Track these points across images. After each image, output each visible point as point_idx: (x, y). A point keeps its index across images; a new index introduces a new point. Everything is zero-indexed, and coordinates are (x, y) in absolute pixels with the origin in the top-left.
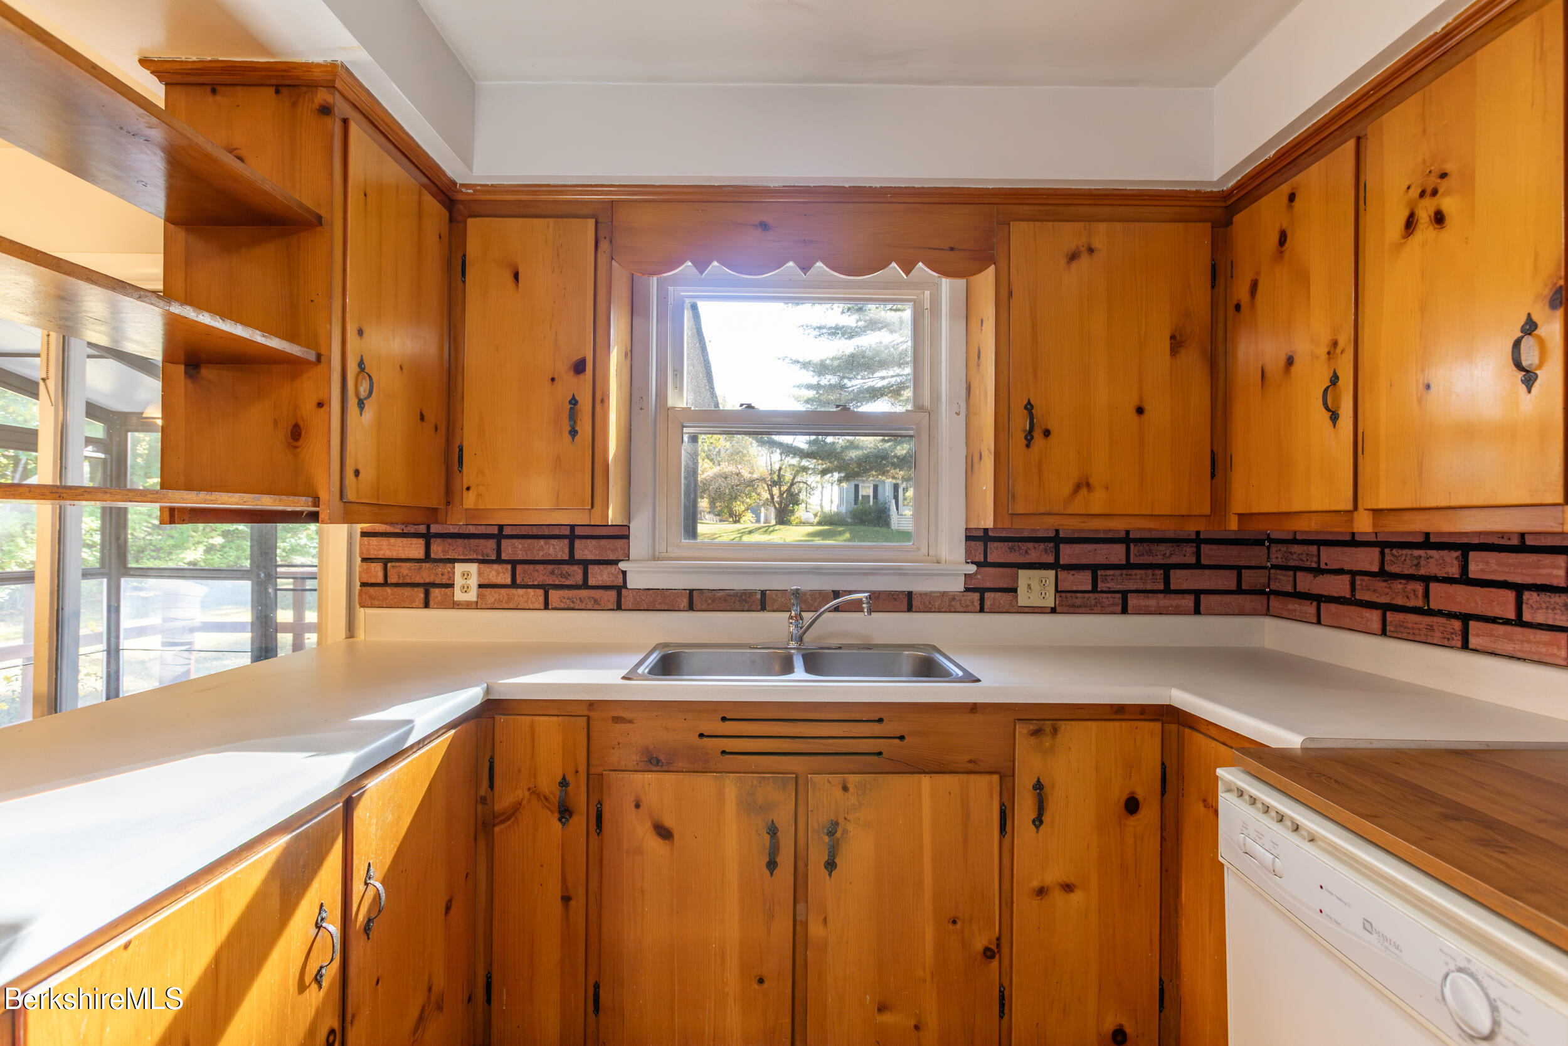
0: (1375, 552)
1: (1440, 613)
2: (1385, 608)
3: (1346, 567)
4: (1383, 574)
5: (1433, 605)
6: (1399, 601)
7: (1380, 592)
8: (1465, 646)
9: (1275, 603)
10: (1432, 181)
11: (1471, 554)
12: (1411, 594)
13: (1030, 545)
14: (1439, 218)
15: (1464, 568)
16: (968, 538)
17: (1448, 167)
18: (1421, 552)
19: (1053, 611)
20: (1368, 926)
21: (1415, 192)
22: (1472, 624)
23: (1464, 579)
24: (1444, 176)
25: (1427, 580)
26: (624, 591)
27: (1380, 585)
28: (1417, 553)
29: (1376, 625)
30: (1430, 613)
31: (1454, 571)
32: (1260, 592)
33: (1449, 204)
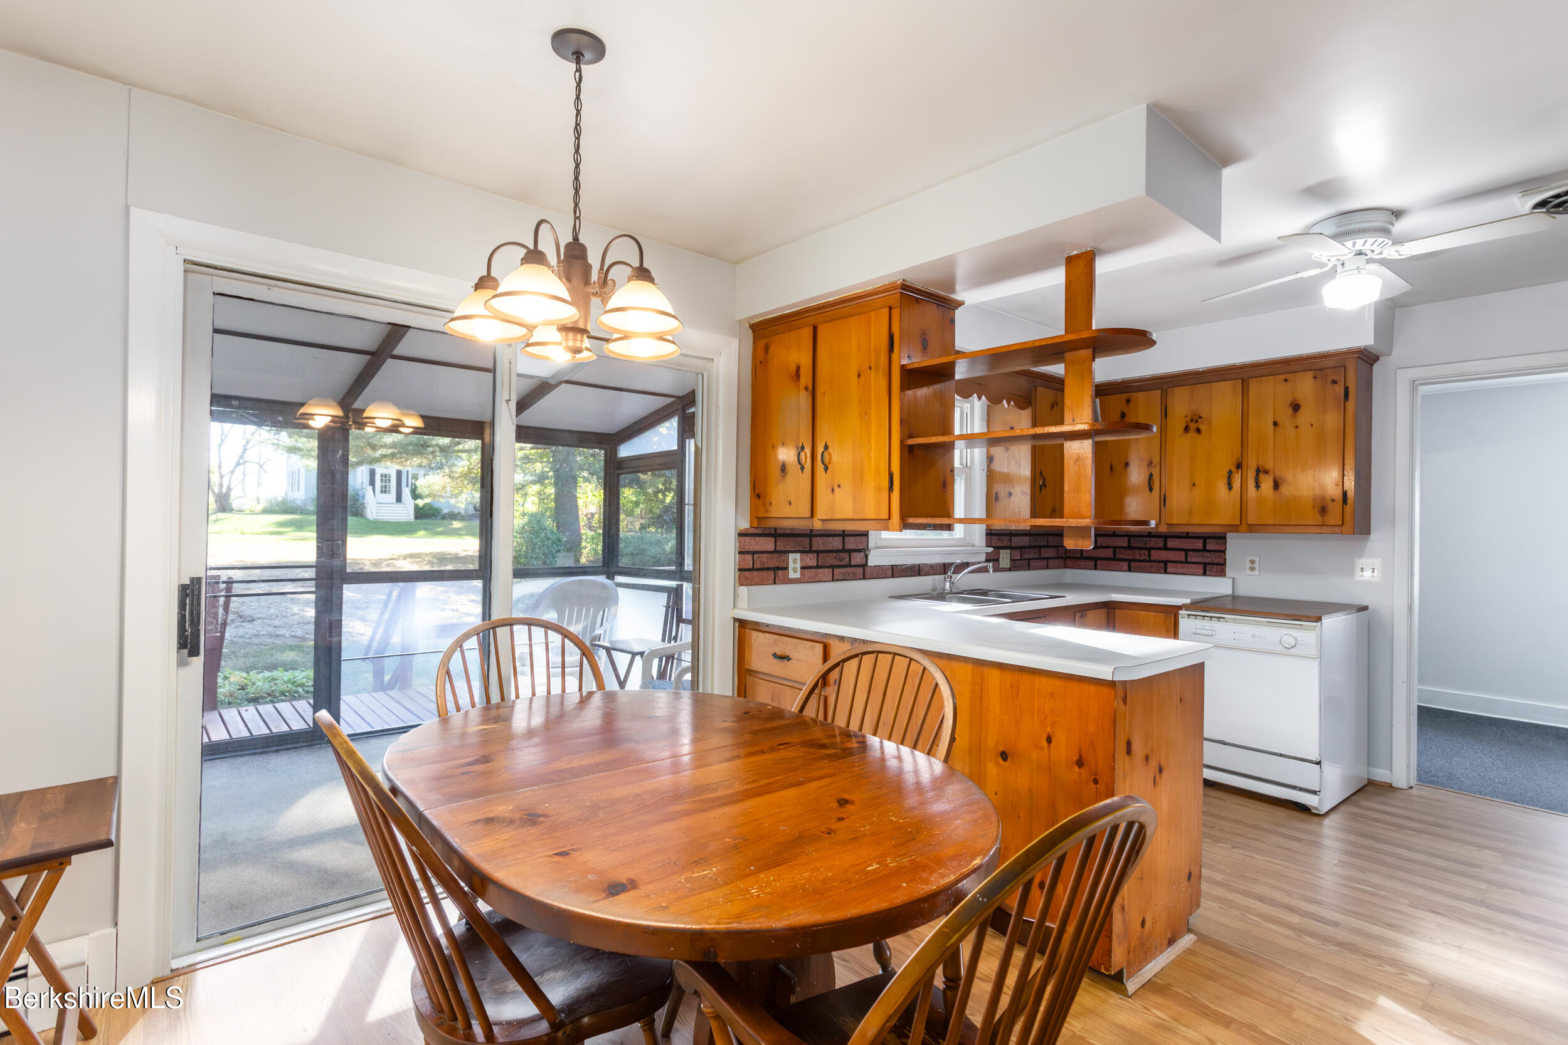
0: (1126, 539)
1: (1154, 561)
2: (1130, 561)
3: (1111, 545)
4: (1130, 547)
5: (1152, 559)
6: (1137, 557)
7: (1129, 555)
8: (1166, 572)
9: (1069, 562)
10: (1195, 418)
11: (1168, 539)
12: (1144, 555)
13: (1004, 537)
14: (1198, 431)
15: (1165, 544)
16: (987, 534)
17: (1202, 415)
18: (1148, 539)
19: (1010, 570)
20: (1254, 636)
21: (1189, 419)
22: (1169, 564)
23: (1165, 548)
24: (1200, 417)
25: (1150, 549)
26: (866, 568)
27: (1130, 552)
28: (1145, 539)
29: (1126, 567)
30: (1150, 561)
31: (1161, 545)
32: (1061, 558)
33: (1202, 427)
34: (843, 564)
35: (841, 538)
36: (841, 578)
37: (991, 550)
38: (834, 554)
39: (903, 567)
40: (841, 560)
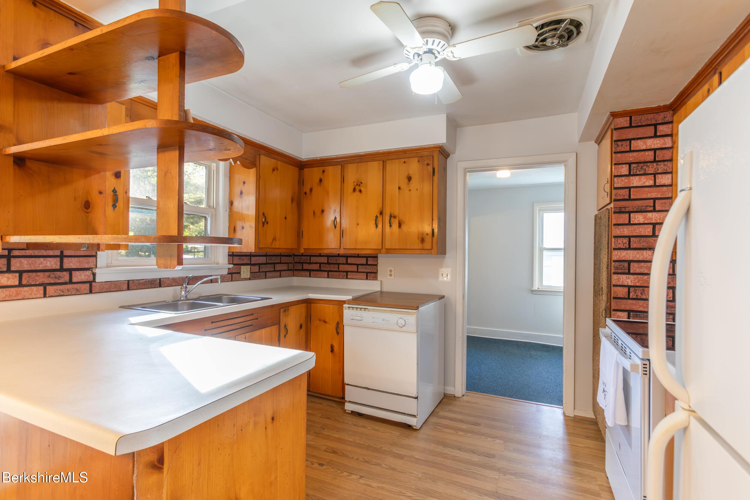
0: (326, 258)
1: (341, 271)
2: (328, 271)
3: (318, 262)
4: (328, 263)
5: (340, 270)
6: (332, 269)
7: (328, 268)
8: (347, 278)
9: (296, 272)
10: (359, 183)
11: (348, 258)
12: (335, 268)
13: (244, 257)
14: (360, 191)
15: (347, 261)
16: (229, 255)
17: (362, 182)
18: (338, 258)
19: (250, 279)
20: (383, 320)
21: (355, 184)
22: (348, 273)
23: (347, 263)
24: (361, 183)
25: (339, 264)
26: (94, 284)
27: (328, 266)
28: (336, 258)
29: (326, 275)
30: (339, 271)
31: (345, 262)
32: (291, 270)
33: (362, 189)
34: (59, 281)
35: (58, 259)
36: (56, 294)
37: (231, 266)
38: (47, 274)
39: (142, 281)
40: (59, 278)
